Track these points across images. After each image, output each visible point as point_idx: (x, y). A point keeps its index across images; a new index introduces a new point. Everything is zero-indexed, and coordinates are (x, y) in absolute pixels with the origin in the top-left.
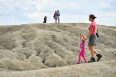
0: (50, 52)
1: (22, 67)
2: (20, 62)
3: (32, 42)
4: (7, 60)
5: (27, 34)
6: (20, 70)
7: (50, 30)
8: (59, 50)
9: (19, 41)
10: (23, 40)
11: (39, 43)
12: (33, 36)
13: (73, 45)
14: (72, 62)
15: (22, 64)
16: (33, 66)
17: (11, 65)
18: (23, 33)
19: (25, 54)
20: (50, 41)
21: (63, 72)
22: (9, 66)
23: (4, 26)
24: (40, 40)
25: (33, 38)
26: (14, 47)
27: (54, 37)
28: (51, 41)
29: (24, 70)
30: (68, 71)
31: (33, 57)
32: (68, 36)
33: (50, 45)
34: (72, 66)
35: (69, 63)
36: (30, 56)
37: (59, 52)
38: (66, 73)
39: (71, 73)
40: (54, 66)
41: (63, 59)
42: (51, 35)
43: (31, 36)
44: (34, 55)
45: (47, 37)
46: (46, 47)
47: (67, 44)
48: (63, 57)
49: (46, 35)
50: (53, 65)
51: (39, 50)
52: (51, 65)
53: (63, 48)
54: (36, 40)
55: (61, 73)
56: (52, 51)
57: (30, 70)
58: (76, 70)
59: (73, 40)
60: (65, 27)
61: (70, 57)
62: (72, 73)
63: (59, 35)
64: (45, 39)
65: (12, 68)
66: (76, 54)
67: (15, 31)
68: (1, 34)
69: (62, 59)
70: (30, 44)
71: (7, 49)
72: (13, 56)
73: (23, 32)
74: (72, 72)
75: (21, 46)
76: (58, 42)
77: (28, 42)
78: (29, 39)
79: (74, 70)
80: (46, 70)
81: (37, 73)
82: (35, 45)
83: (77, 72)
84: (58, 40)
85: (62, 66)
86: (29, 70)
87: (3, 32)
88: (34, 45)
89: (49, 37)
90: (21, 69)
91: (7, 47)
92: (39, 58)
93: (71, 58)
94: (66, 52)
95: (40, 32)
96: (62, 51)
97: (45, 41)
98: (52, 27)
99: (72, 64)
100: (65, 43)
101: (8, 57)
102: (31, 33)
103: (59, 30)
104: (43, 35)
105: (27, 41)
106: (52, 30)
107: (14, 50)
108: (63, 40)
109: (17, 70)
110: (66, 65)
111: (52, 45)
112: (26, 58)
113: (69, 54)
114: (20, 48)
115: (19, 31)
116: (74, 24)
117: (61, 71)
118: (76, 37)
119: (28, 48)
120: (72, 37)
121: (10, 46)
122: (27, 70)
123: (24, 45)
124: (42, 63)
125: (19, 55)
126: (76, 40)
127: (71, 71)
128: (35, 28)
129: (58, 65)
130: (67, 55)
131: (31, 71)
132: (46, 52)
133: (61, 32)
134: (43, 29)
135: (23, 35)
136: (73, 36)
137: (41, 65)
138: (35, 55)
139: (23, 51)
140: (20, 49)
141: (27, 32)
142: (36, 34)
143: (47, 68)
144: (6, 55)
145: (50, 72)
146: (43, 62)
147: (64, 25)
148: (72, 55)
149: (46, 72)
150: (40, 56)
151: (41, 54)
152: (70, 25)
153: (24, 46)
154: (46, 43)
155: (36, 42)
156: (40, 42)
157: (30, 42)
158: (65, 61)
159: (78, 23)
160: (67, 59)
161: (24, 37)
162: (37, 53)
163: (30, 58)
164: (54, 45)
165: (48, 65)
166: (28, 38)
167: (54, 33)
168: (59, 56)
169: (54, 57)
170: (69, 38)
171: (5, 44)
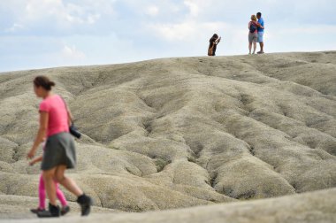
0: (233, 149)
1: (145, 198)
2: (137, 184)
3: (175, 117)
4: (96, 176)
5: (157, 92)
6: (139, 210)
7: (234, 78)
8: (263, 142)
9: (132, 116)
10: (147, 113)
11: (198, 119)
12: (178, 99)
13: (308, 125)
14: (307, 181)
15: (145, 190)
16: (179, 195)
17: (110, 192)
18: (145, 89)
19: (154, 157)
20: (234, 113)
21: (279, 215)
22: (104, 196)
23: (86, 67)
24: (199, 110)
25: (179, 105)
26: (117, 133)
27: (244, 100)
28: (237, 114)
29: (152, 209)
30: (297, 212)
31: (180, 166)
32: (292, 96)
33: (233, 128)
34: (308, 194)
35: (297, 187)
36: (170, 162)
37: (263, 148)
38: (289, 218)
39: (307, 219)
40: (249, 195)
41: (279, 172)
42: (235, 92)
43: (171, 97)
44: (180, 160)
45: (223, 101)
46: (220, 133)
47: (291, 121)
48: (276, 166)
49: (219, 93)
50: (244, 191)
51: (196, 143)
52: (237, 192)
53: (278, 137)
54: (187, 110)
55: (272, 218)
56: (242, 145)
57: (169, 208)
58: (324, 210)
59: (310, 110)
60: (282, 66)
61: (299, 165)
62: (311, 218)
63: (263, 93)
64: (217, 107)
65: (112, 202)
66: (319, 154)
67: (121, 82)
68: (77, 95)
69: (275, 174)
70: (167, 124)
71: (97, 141)
72: (114, 163)
73: (146, 86)
74: (311, 215)
75: (139, 132)
76: (260, 116)
77: (163, 119)
78: (166, 106)
79: (317, 209)
80: (221, 207)
81: (193, 216)
82: (185, 126)
83: (328, 215)
84: (258, 108)
85: (275, 195)
86: (165, 208)
87: (81, 88)
88: (179, 127)
89: (229, 99)
90: (140, 205)
91: (97, 133)
92: (199, 168)
93: (305, 168)
94: (286, 148)
95: (200, 85)
96: (275, 146)
97: (217, 114)
98: (241, 68)
99: (309, 190)
100: (284, 120)
101: (99, 166)
102: (170, 89)
103: (262, 76)
104: (210, 93)
105: (158, 114)
106: (239, 76)
107: (117, 143)
108: (278, 109)
109: (129, 208)
110: (286, 193)
111: (238, 127)
112: (155, 168)
113: (297, 156)
114: (136, 136)
115: (132, 83)
116: (314, 57)
117: (273, 213)
118: (319, 99)
119: (161, 137)
120: (305, 98)
121: (105, 131)
122: (161, 208)
123: (148, 127)
124: (209, 186)
125: (133, 161)
126: (321, 109)
127: (306, 213)
128: (183, 74)
129: (260, 192)
130: (291, 160)
131: (173, 213)
132: (220, 149)
133: (269, 82)
134: (209, 74)
135: (146, 94)
136: (309, 95)
137: (205, 193)
138: (186, 161)
139: (146, 148)
140: (136, 140)
141: (159, 87)
142: (186, 91)
143: (224, 201)
144: (93, 162)
145: (236, 215)
146: (212, 182)
147: (278, 61)
148: (308, 159)
149: (221, 215)
150: (201, 164)
151: (206, 155)
152: (300, 61)
153: (150, 131)
154: (221, 121)
155: (187, 118)
156: (200, 115)
157: (169, 117)
158: (283, 178)
159: (327, 53)
160: (290, 173)
161: (149, 102)
162: (193, 155)
163: (169, 169)
164: (247, 126)
165: (227, 191)
166: (162, 105)
167: (247, 87)
168: (261, 163)
169: (246, 167)
170: (296, 103)
171: (89, 125)
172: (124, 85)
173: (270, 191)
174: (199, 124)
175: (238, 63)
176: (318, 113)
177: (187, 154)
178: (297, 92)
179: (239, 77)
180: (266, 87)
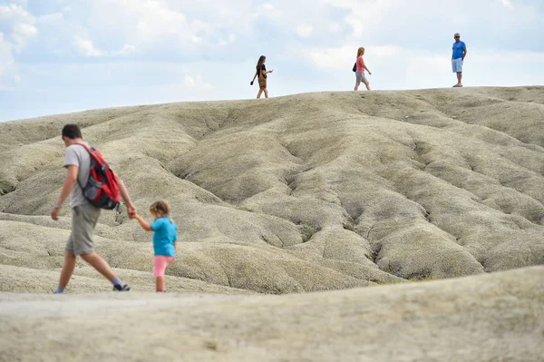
0: (403, 214)
1: (286, 276)
2: (276, 257)
3: (327, 171)
4: (222, 246)
5: (303, 136)
6: (278, 291)
7: (406, 120)
8: (442, 204)
9: (270, 168)
10: (290, 164)
11: (358, 174)
12: (331, 146)
13: (503, 183)
14: (499, 257)
15: (285, 265)
16: (331, 272)
17: (240, 268)
18: (287, 132)
19: (299, 223)
20: (406, 167)
21: (460, 301)
22: (233, 271)
23: (212, 103)
24: (359, 161)
25: (332, 155)
26: (250, 190)
27: (419, 148)
28: (409, 168)
29: (295, 290)
30: (484, 297)
31: (333, 235)
32: (482, 145)
33: (404, 186)
34: (499, 274)
35: (486, 264)
36: (319, 229)
37: (442, 212)
38: (474, 304)
39: (497, 307)
40: (422, 274)
41: (463, 244)
42: (408, 139)
43: (323, 143)
44: (333, 227)
45: (391, 150)
46: (388, 193)
47: (480, 178)
48: (459, 236)
49: (386, 140)
50: (416, 269)
51: (355, 204)
52: (407, 270)
53: (463, 198)
54: (343, 162)
55: (451, 305)
56: (415, 208)
57: (318, 290)
58: (519, 294)
59: (505, 163)
60: (470, 105)
61: (490, 235)
62: (502, 305)
63: (445, 140)
64: (383, 158)
65: (242, 281)
66: (517, 222)
67: (257, 123)
68: (200, 139)
69: (457, 246)
70: (317, 179)
71: (224, 199)
72: (245, 229)
73: (290, 128)
74: (501, 301)
75: (280, 188)
76: (439, 171)
77: (311, 173)
78: (315, 157)
79: (510, 293)
80: (385, 289)
81: (346, 301)
82: (341, 182)
83: (524, 301)
84: (438, 160)
85: (457, 274)
86: (312, 290)
87: (205, 129)
88: (333, 183)
89: (400, 148)
90: (279, 285)
91: (224, 190)
92: (359, 238)
93: (498, 239)
94: (473, 213)
95: (360, 128)
96: (458, 211)
97: (383, 167)
98: (415, 106)
99: (502, 268)
100: (472, 176)
101: (227, 233)
102: (322, 133)
103: (443, 118)
104: (374, 140)
105: (305, 166)
106: (413, 117)
107: (251, 202)
108: (463, 161)
109: (265, 289)
110: (472, 271)
111: (411, 185)
112: (299, 237)
113: (488, 224)
114: (275, 195)
115: (271, 124)
116: (512, 93)
117: (453, 299)
118: (517, 148)
119: (308, 196)
120: (498, 147)
121: (236, 187)
122: (307, 290)
123: (292, 182)
124: (371, 262)
125: (271, 227)
126: (520, 162)
127: (497, 298)
128: (339, 113)
129: (437, 271)
130: (479, 229)
131: (321, 296)
132: (386, 213)
133: (451, 125)
134: (373, 113)
135: (289, 139)
136: (504, 143)
137: (365, 271)
138: (340, 228)
139: (288, 210)
140: (276, 200)
141: (307, 130)
142: (343, 136)
143: (390, 281)
144: (220, 228)
145: (404, 299)
146: (375, 257)
147: (465, 98)
148: (502, 227)
149: (384, 299)
150: (360, 233)
151: (367, 221)
152: (493, 98)
153: (294, 188)
154: (388, 176)
155: (343, 172)
156: (360, 169)
157: (320, 170)
158: (468, 253)
159: (529, 88)
160: (478, 246)
161: (293, 150)
162: (350, 220)
163: (319, 238)
164: (422, 183)
165: (394, 269)
166: (310, 155)
167: (423, 132)
168: (439, 233)
169: (420, 237)
170: (487, 153)
171: (213, 179)
172: (262, 128)
173: (450, 269)
174: (359, 180)
175: (413, 100)
176: (517, 168)
177: (342, 219)
178: (489, 139)
179: (412, 119)
180: (448, 132)
